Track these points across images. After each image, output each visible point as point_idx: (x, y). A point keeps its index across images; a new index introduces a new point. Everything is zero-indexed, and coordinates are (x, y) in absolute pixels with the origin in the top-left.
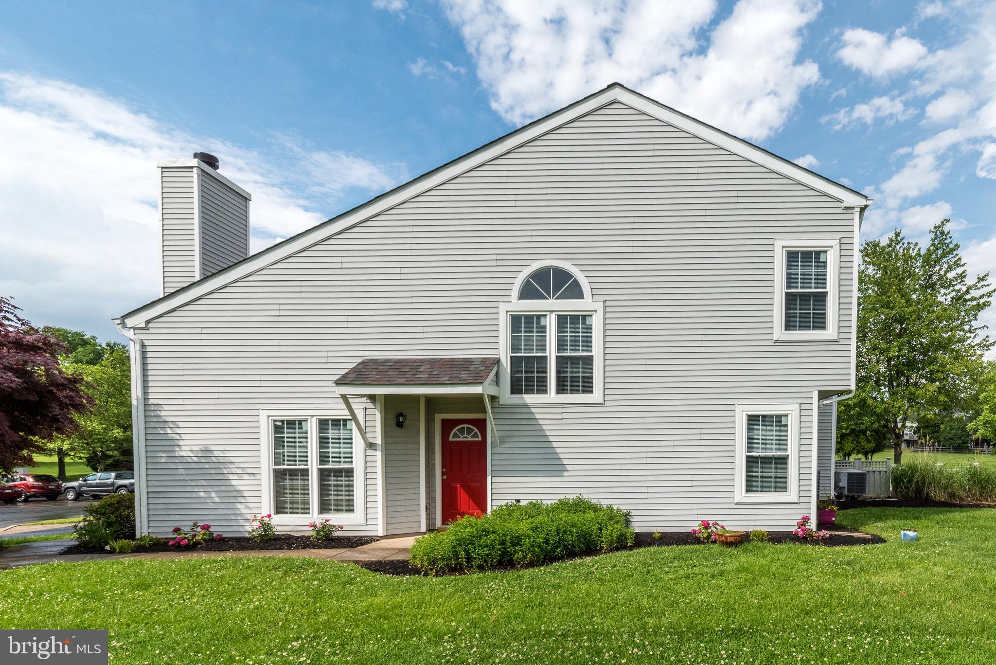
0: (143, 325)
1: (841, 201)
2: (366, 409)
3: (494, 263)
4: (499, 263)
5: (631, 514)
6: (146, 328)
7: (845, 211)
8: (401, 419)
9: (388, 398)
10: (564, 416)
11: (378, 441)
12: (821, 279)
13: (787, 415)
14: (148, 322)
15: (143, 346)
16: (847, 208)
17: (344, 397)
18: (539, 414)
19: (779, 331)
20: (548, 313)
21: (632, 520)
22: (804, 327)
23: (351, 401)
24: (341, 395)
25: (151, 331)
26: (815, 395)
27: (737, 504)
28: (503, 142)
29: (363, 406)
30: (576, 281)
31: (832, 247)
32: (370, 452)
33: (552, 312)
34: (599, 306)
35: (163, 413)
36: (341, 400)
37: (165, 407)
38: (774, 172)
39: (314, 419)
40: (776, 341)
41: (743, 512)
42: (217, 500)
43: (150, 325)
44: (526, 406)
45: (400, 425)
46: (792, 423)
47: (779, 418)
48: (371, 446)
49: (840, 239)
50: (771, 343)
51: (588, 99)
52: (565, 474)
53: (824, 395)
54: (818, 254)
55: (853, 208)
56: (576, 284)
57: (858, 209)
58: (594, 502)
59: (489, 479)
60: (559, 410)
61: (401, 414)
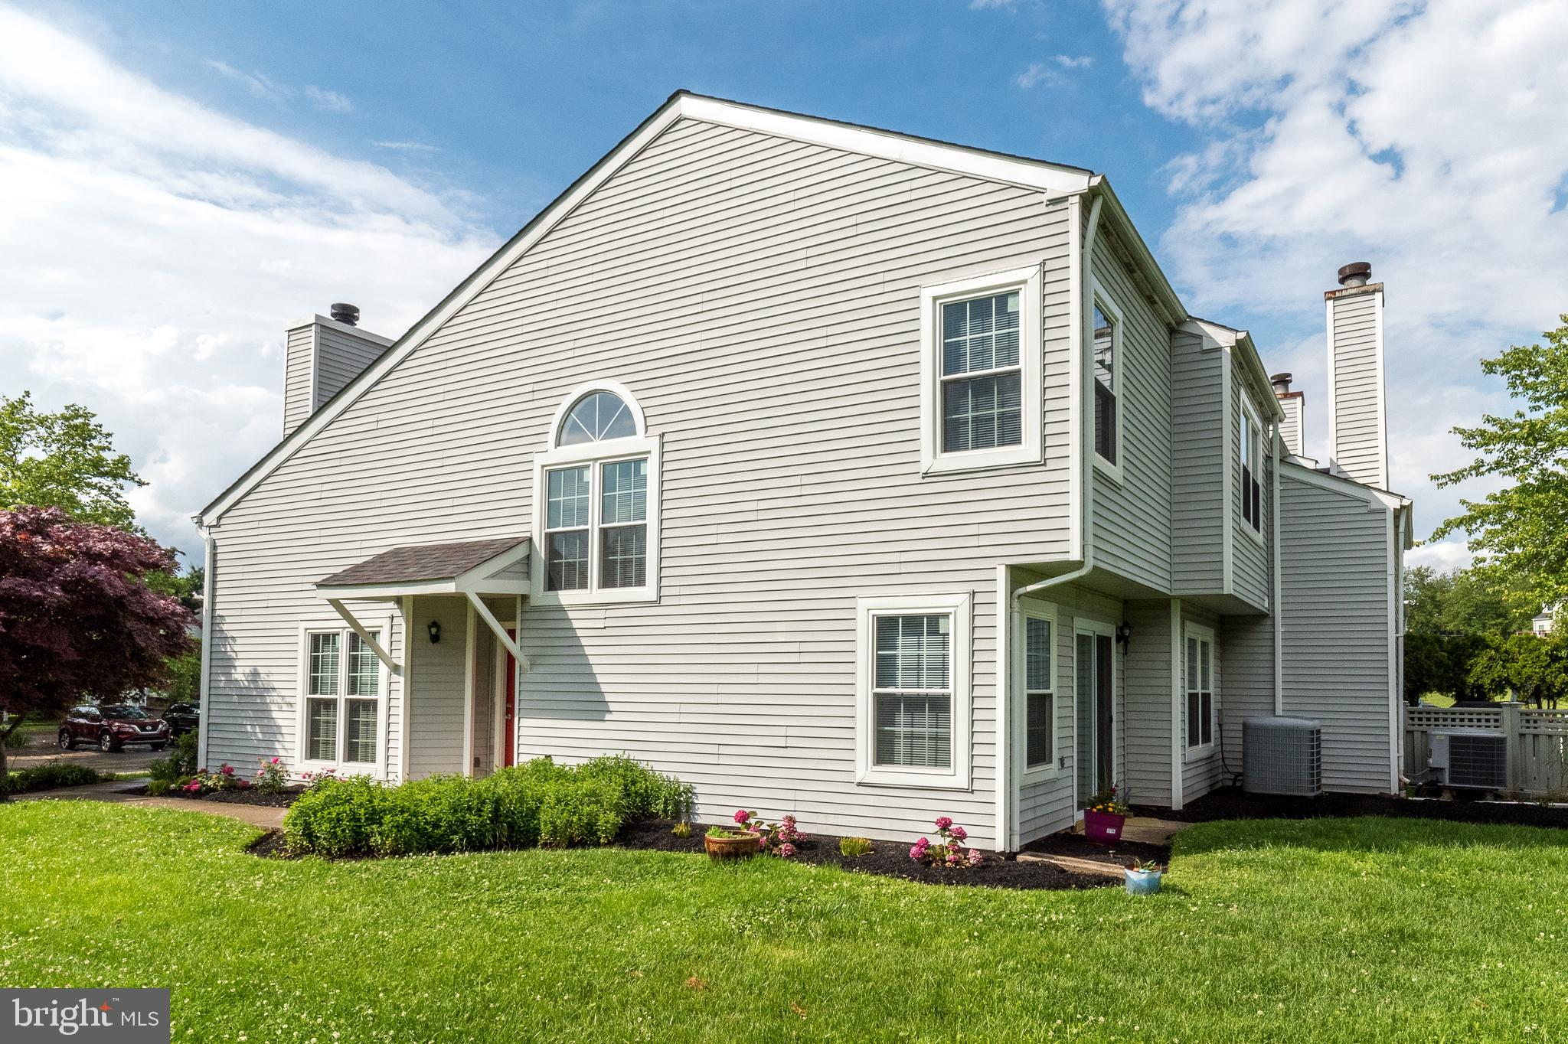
0: (215, 523)
1: (1039, 191)
2: (392, 618)
3: (529, 397)
4: (537, 395)
5: (695, 791)
6: (218, 526)
7: (1051, 208)
8: (434, 630)
9: (417, 599)
10: (608, 623)
11: (402, 663)
12: (1010, 347)
13: (946, 616)
14: (219, 518)
15: (215, 547)
16: (1053, 202)
17: (335, 603)
18: (579, 621)
19: (930, 456)
20: (591, 463)
21: (696, 801)
22: (982, 441)
23: (348, 607)
24: (328, 600)
25: (223, 528)
26: (1001, 575)
27: (859, 784)
28: (543, 219)
29: (388, 613)
30: (626, 408)
31: (1025, 282)
32: (395, 678)
33: (596, 460)
34: (653, 444)
35: (225, 627)
36: (331, 608)
37: (228, 620)
38: (917, 167)
39: (345, 632)
40: (926, 475)
41: (871, 801)
42: (260, 736)
43: (222, 522)
44: (560, 609)
45: (435, 639)
46: (957, 629)
47: (934, 619)
48: (396, 669)
49: (1043, 263)
50: (918, 479)
51: (644, 127)
52: (608, 717)
53: (1019, 574)
54: (1003, 299)
55: (1065, 199)
56: (627, 413)
57: (1077, 199)
58: (643, 765)
59: (516, 719)
60: (601, 614)
61: (435, 624)
